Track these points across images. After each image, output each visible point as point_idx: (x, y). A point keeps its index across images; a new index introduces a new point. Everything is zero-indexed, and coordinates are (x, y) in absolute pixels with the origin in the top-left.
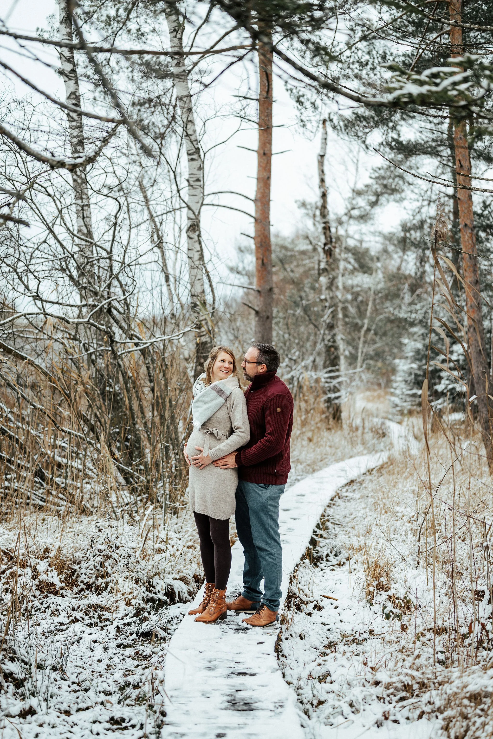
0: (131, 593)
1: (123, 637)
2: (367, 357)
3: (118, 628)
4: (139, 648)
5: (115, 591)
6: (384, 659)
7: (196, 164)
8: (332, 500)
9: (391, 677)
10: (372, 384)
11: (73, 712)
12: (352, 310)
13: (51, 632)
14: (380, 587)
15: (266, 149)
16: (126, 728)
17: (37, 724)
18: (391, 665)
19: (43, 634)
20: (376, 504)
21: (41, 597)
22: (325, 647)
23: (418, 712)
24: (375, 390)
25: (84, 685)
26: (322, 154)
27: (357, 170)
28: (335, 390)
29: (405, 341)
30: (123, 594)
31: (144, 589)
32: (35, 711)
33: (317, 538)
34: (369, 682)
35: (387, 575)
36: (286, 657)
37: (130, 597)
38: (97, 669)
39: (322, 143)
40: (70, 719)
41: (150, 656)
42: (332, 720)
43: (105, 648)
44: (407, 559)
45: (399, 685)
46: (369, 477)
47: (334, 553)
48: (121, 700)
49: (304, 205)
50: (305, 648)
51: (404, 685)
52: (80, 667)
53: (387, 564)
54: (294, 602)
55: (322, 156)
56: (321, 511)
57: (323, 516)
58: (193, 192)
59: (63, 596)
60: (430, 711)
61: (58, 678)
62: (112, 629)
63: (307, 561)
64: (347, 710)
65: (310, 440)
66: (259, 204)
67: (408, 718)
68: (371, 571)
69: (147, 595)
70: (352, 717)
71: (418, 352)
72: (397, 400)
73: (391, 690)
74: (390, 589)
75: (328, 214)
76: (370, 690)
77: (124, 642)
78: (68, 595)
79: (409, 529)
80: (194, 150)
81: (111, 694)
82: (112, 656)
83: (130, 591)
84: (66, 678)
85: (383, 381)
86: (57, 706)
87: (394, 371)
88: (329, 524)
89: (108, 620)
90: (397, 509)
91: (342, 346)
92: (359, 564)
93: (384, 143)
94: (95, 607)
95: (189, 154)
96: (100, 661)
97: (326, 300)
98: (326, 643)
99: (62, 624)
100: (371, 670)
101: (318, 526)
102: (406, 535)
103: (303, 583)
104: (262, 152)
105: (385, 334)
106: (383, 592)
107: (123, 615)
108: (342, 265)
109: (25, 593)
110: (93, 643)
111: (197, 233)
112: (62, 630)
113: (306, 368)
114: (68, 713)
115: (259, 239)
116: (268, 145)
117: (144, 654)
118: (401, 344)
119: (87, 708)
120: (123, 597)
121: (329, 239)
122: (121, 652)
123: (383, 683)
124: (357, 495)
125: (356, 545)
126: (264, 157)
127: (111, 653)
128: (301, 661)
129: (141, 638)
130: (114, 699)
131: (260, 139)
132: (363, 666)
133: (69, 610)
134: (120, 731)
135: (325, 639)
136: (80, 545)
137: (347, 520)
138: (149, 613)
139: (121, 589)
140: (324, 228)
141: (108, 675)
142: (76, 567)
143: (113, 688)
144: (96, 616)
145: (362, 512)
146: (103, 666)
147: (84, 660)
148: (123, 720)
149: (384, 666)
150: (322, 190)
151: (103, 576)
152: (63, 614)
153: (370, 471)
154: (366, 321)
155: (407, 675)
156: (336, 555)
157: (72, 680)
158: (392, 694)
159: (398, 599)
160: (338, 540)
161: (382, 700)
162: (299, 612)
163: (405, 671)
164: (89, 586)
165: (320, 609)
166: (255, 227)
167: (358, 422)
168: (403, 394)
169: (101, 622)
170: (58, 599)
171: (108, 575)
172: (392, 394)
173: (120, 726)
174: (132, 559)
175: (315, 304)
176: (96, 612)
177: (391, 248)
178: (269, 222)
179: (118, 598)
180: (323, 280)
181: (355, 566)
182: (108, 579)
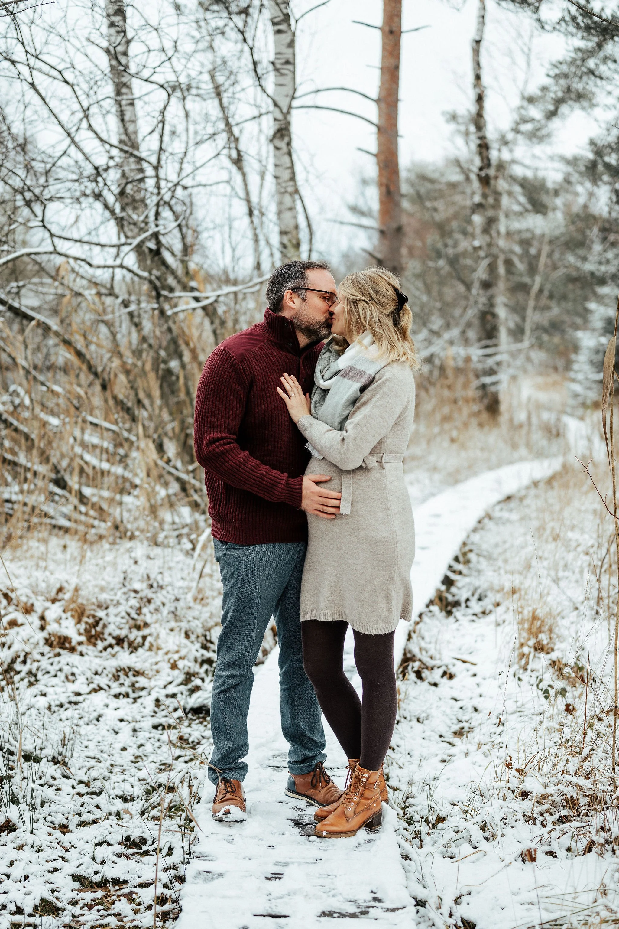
0: (177, 652)
1: (164, 713)
2: (538, 328)
3: (157, 700)
4: (185, 731)
5: (154, 648)
6: (537, 758)
7: (285, 38)
8: (479, 522)
9: (546, 786)
10: (547, 366)
11: (72, 827)
12: (520, 266)
13: (61, 706)
14: (539, 648)
15: (394, 25)
16: (147, 853)
17: (15, 845)
18: (547, 767)
19: (49, 708)
20: (541, 529)
21: (51, 655)
22: (455, 733)
23: (584, 842)
24: (548, 375)
25: (96, 786)
26: (478, 38)
27: (528, 64)
28: (492, 372)
29: (592, 306)
30: (166, 653)
31: (198, 646)
32: (14, 825)
33: (453, 576)
34: (513, 792)
35: (551, 630)
36: (393, 750)
37: (176, 657)
38: (119, 761)
39: (479, 23)
40: (66, 839)
41: (199, 743)
42: (454, 849)
43: (135, 730)
44: (581, 608)
45: (559, 799)
46: (533, 492)
47: (476, 596)
48: (145, 810)
49: (454, 117)
50: (424, 735)
51: (566, 799)
52: (94, 758)
53: (550, 614)
54: (413, 667)
55: (478, 42)
56: (461, 537)
57: (464, 544)
58: (282, 80)
59: (82, 655)
60: (602, 841)
61: (58, 775)
62: (148, 702)
63: (435, 609)
64: (477, 835)
65: (453, 440)
66: (383, 105)
67: (569, 850)
68: (526, 626)
69: (202, 655)
70: (484, 845)
71: (609, 321)
72: (577, 388)
73: (546, 806)
74: (553, 650)
75: (485, 125)
76: (512, 805)
77: (163, 721)
78: (90, 653)
79: (585, 565)
80: (282, 17)
81: (133, 800)
82: (142, 742)
83: (176, 648)
84: (70, 775)
85: (560, 363)
86: (49, 819)
87: (576, 349)
88: (472, 556)
89: (143, 689)
90: (570, 535)
91: (502, 312)
92: (511, 613)
93: (567, 18)
94: (126, 671)
95: (274, 24)
96: (124, 749)
97: (480, 248)
98: (456, 728)
99: (78, 694)
100: (517, 774)
101: (456, 559)
102: (581, 572)
103: (427, 639)
104: (387, 29)
105: (564, 297)
106: (542, 655)
107: (165, 683)
108: (505, 201)
109: (27, 650)
110: (118, 722)
111: (286, 139)
112: (76, 703)
113: (451, 343)
114: (64, 828)
115: (382, 157)
116: (396, 19)
117: (190, 740)
118: (587, 311)
119: (94, 822)
120: (166, 658)
121: (485, 161)
122: (157, 737)
123: (534, 795)
124: (514, 516)
125: (508, 586)
126: (391, 37)
127: (142, 736)
128: (416, 754)
129: (190, 715)
130: (135, 807)
131: (385, 10)
132: (505, 767)
133: (89, 674)
134: (138, 858)
135: (455, 721)
136: (109, 583)
137: (499, 550)
138: (203, 680)
139: (163, 646)
140: (480, 146)
141: (133, 771)
142: (101, 614)
143: (138, 791)
144: (127, 682)
145: (521, 539)
146: (129, 756)
147: (102, 748)
148: (144, 841)
149: (537, 768)
150: (478, 91)
151: (138, 628)
152: (81, 679)
153: (536, 484)
154: (538, 280)
155: (570, 784)
156: (480, 599)
157: (78, 778)
158: (547, 811)
159: (565, 665)
160: (483, 578)
161: (531, 822)
162: (419, 681)
163: (568, 778)
164: (120, 641)
165: (451, 677)
166: (378, 139)
167: (522, 416)
168: (587, 379)
169: (134, 692)
170: (74, 658)
171: (146, 625)
172: (574, 380)
173: (139, 851)
174: (181, 604)
175: (464, 254)
176: (128, 677)
177: (575, 178)
178: (397, 132)
179: (159, 658)
180: (477, 219)
181: (505, 617)
182: (146, 632)
